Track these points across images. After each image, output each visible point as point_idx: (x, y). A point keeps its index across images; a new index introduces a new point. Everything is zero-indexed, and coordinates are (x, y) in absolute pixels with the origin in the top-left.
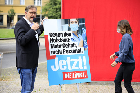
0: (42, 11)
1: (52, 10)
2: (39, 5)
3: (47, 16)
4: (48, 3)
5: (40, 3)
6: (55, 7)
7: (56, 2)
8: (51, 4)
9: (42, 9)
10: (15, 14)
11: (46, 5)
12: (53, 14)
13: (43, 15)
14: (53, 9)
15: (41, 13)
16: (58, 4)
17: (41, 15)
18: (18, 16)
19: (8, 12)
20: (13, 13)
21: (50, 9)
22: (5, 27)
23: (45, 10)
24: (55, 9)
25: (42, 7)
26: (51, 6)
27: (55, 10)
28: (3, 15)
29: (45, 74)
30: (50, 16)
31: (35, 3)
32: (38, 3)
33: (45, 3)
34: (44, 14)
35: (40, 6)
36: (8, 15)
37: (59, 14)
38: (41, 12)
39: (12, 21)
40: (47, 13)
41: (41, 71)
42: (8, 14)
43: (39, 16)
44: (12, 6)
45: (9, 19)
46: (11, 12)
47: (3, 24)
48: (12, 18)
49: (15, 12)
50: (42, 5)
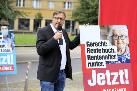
0: (73, 16)
1: (84, 15)
2: (70, 8)
3: (78, 21)
4: (79, 7)
5: (71, 7)
6: (87, 11)
7: (88, 6)
8: (83, 8)
9: (73, 14)
10: (42, 18)
11: (77, 9)
12: (84, 19)
13: (73, 20)
14: (85, 13)
15: (72, 18)
16: (91, 8)
17: (71, 20)
18: (46, 20)
19: (34, 16)
20: (41, 17)
21: (81, 14)
22: (31, 33)
23: (76, 15)
24: (87, 13)
25: (73, 11)
26: (83, 10)
27: (87, 15)
28: (29, 20)
29: (78, 87)
30: (81, 21)
31: (65, 7)
32: (68, 7)
33: (76, 6)
34: (75, 19)
35: (70, 11)
36: (34, 20)
37: (91, 19)
38: (71, 16)
39: (39, 25)
40: (78, 18)
41: (72, 83)
42: (35, 18)
43: (69, 21)
44: (40, 10)
45: (36, 24)
46: (38, 16)
47: (29, 29)
48: (39, 23)
49: (42, 16)
50: (72, 9)
